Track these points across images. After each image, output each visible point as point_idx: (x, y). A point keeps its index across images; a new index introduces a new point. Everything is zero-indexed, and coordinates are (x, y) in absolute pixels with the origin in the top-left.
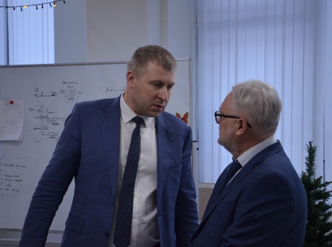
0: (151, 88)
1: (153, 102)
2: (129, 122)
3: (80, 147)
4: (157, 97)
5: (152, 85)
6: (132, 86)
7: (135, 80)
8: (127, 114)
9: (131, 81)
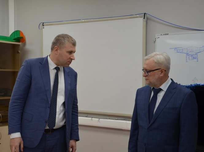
0: (67, 54)
1: (68, 61)
2: (53, 69)
3: (31, 81)
4: (70, 58)
5: (68, 53)
6: (56, 53)
7: (59, 51)
8: (52, 66)
9: (56, 51)
